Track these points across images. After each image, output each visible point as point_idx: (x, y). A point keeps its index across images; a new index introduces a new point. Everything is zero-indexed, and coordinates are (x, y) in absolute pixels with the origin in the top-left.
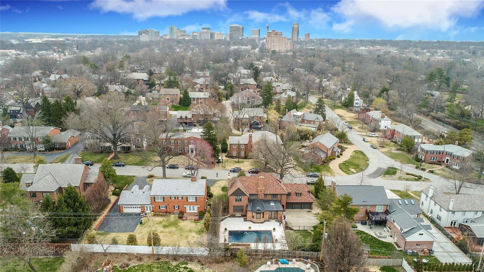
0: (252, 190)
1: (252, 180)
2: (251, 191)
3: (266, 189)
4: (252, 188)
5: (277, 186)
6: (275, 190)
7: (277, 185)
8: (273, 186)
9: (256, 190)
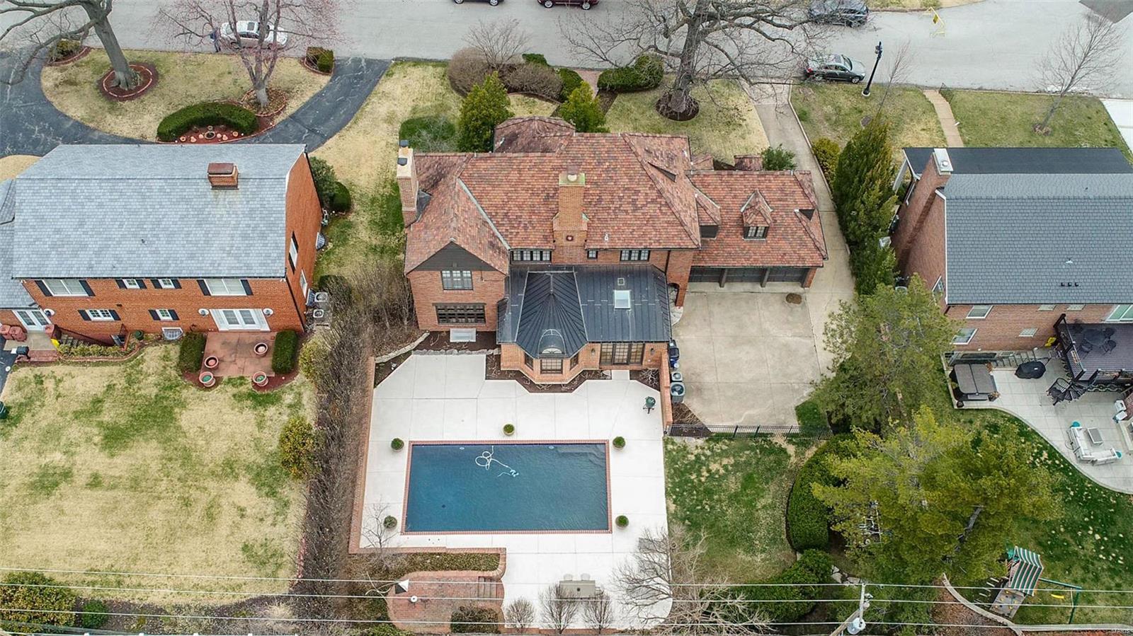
0: (525, 228)
1: (526, 176)
2: (521, 231)
3: (596, 224)
4: (525, 216)
5: (652, 209)
6: (640, 227)
7: (653, 201)
8: (630, 208)
9: (546, 226)
